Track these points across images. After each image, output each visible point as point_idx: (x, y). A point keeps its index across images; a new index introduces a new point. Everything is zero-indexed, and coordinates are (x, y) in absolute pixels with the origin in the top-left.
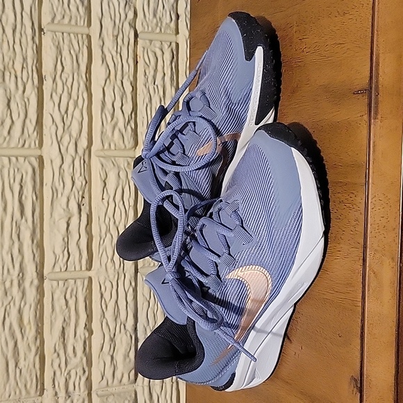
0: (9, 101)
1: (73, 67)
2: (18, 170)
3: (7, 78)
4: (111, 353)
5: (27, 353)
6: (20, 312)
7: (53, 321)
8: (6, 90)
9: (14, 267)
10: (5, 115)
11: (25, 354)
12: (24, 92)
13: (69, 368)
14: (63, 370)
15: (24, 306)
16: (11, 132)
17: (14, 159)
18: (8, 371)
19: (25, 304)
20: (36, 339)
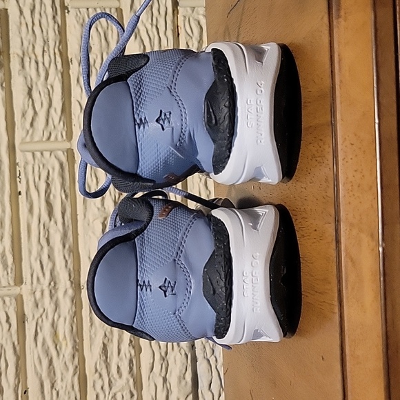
0: (30, 90)
1: (101, 47)
2: (43, 166)
3: (27, 64)
4: (163, 374)
5: (64, 372)
6: (54, 325)
7: (93, 336)
8: (26, 78)
9: (44, 274)
10: (26, 106)
11: (62, 374)
12: (47, 78)
13: (114, 390)
14: (107, 393)
15: (58, 320)
16: (35, 124)
17: (38, 154)
18: (43, 392)
19: (59, 317)
20: (74, 357)
